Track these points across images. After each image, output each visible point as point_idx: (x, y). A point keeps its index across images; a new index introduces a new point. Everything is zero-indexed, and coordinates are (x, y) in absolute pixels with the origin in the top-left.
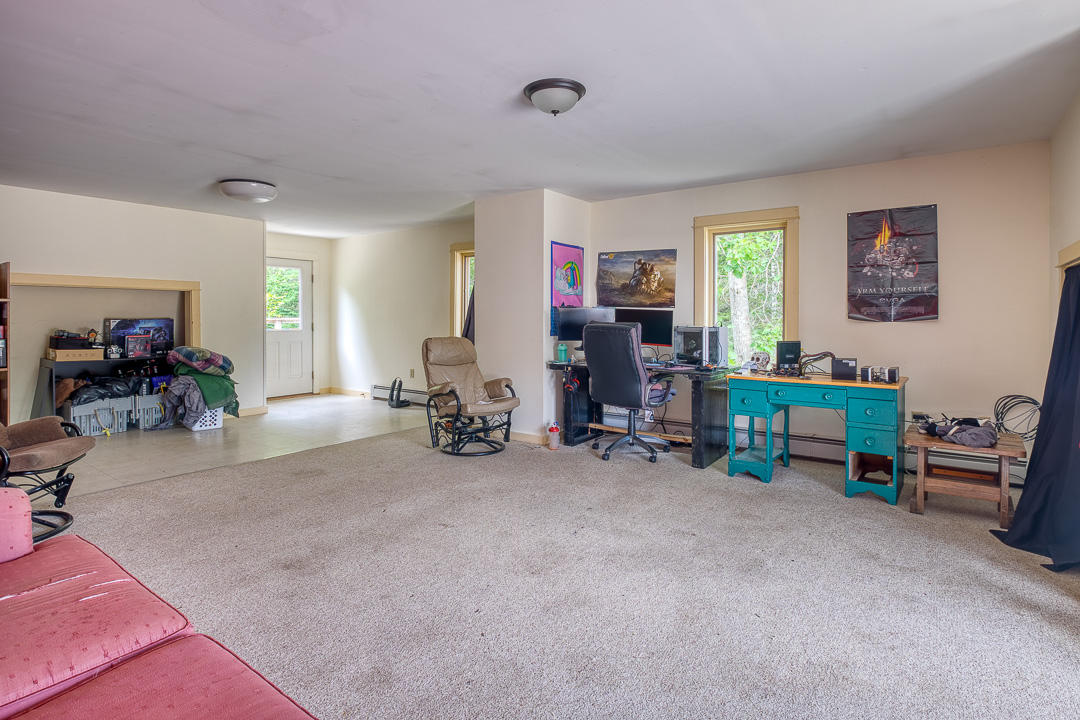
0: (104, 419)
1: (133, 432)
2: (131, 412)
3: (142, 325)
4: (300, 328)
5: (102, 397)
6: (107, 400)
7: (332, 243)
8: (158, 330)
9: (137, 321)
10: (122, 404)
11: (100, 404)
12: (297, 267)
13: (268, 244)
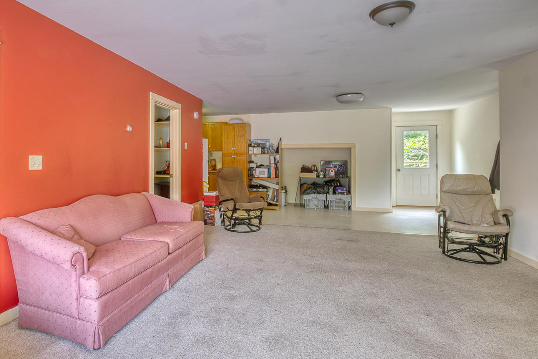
0: (315, 202)
1: (326, 210)
2: (324, 200)
3: (333, 163)
4: (428, 167)
5: (314, 193)
6: (316, 194)
7: (451, 112)
8: (340, 166)
9: (331, 162)
10: (322, 197)
11: (313, 195)
12: (427, 130)
13: (393, 119)
